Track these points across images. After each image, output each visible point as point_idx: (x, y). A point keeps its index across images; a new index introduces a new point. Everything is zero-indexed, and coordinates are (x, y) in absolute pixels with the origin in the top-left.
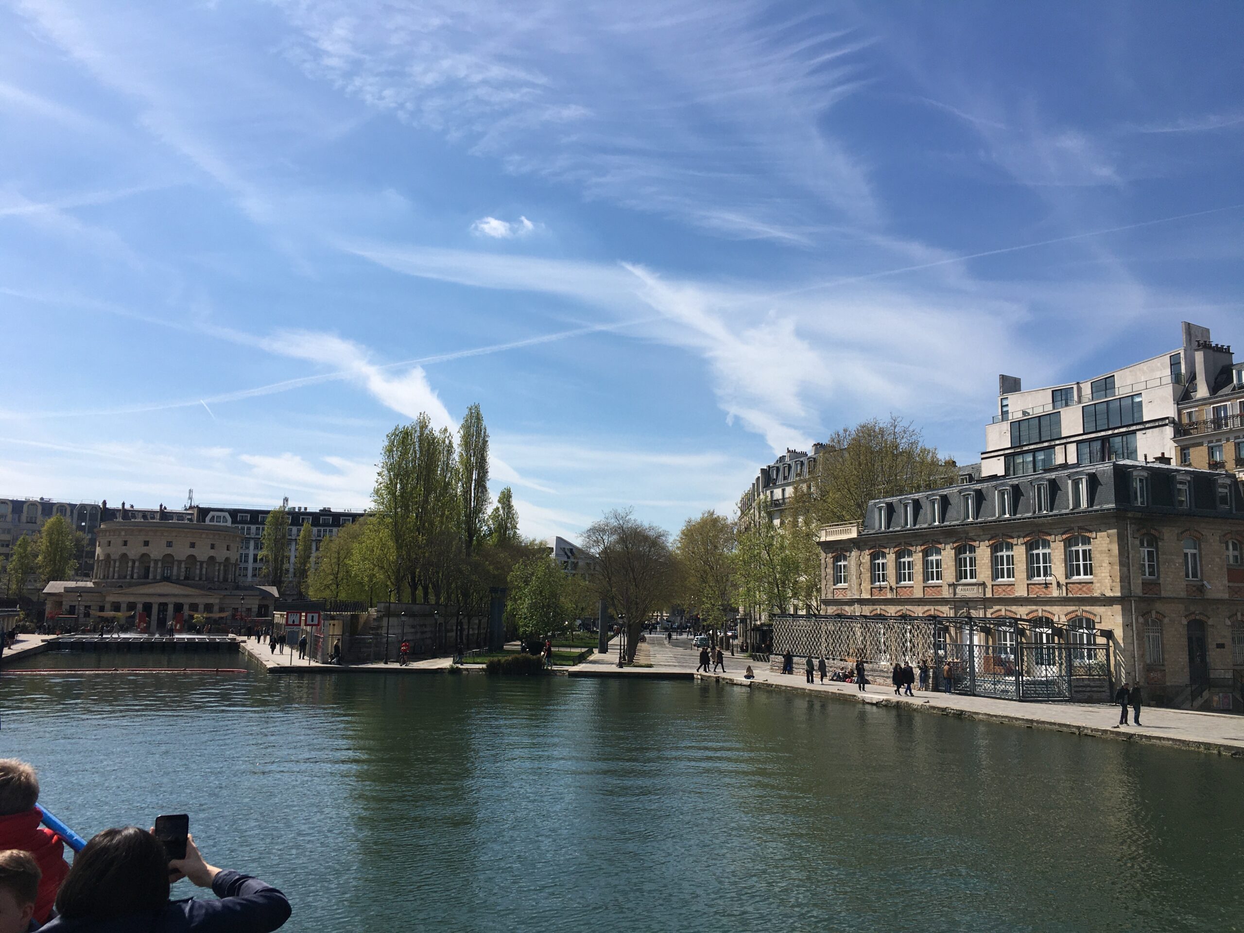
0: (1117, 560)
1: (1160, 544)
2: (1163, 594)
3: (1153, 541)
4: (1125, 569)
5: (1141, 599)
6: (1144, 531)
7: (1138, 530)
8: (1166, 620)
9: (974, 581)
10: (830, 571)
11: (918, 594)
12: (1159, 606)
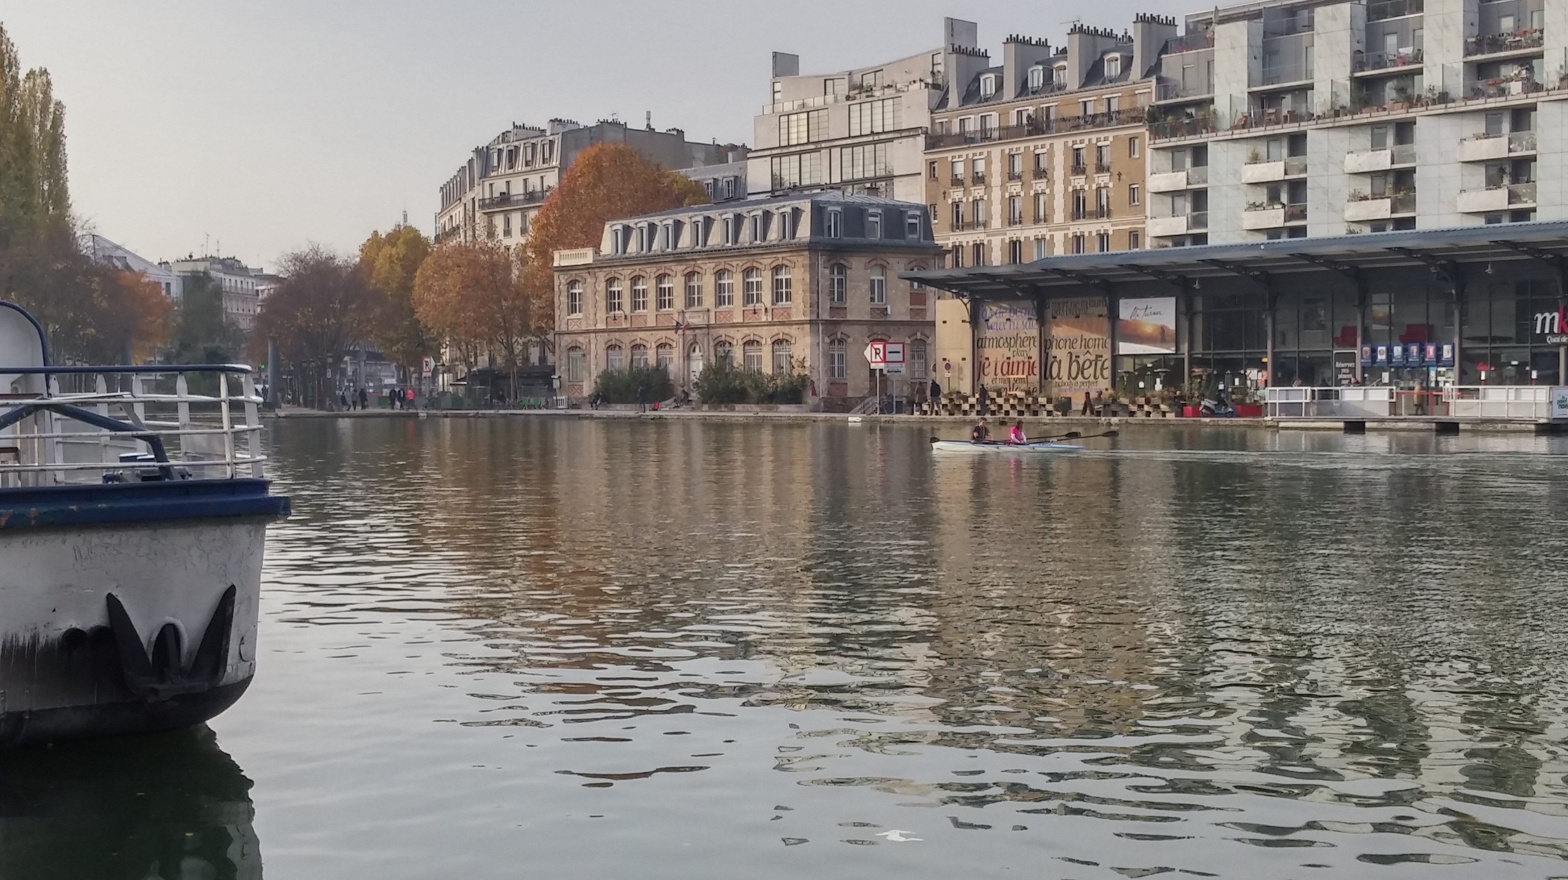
0: (807, 288)
1: (848, 272)
2: (849, 317)
3: (842, 269)
4: (815, 295)
5: (826, 323)
6: (834, 261)
7: (828, 261)
8: (850, 340)
9: (700, 308)
10: (564, 299)
11: (651, 323)
12: (845, 328)
